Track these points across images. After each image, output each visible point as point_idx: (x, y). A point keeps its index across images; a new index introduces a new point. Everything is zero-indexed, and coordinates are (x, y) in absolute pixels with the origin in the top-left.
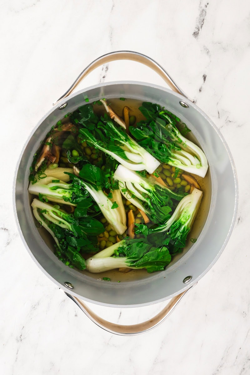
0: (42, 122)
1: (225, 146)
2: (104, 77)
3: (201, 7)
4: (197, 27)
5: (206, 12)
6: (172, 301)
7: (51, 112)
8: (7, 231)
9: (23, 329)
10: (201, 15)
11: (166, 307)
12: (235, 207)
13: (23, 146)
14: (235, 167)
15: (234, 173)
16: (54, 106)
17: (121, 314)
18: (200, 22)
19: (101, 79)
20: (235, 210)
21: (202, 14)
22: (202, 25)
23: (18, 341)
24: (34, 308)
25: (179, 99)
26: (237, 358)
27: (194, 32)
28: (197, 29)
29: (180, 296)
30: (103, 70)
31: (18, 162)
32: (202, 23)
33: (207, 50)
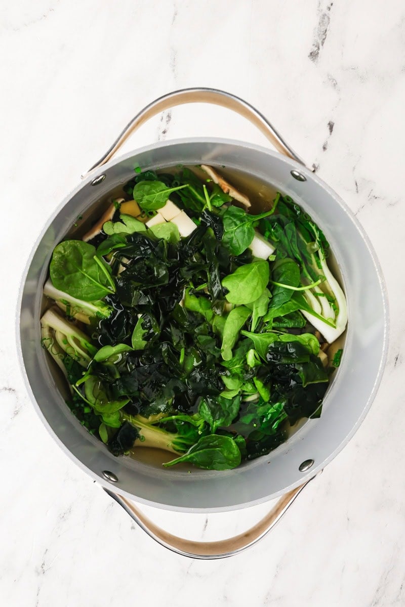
0: (63, 206)
1: (366, 244)
2: (164, 132)
3: (320, 11)
4: (315, 43)
5: (329, 19)
6: (282, 501)
7: (79, 190)
8: (13, 392)
9: (45, 553)
10: (321, 23)
11: (271, 511)
12: (384, 345)
13: (33, 246)
14: (383, 278)
15: (381, 287)
16: (84, 180)
17: (207, 522)
18: (319, 35)
19: (159, 136)
20: (384, 349)
21: (323, 21)
22: (324, 39)
23: (38, 574)
24: (63, 518)
25: (290, 166)
26: (401, 588)
27: (311, 52)
28: (316, 46)
29: (294, 493)
30: (163, 120)
31: (24, 273)
32: (324, 37)
33: (333, 81)
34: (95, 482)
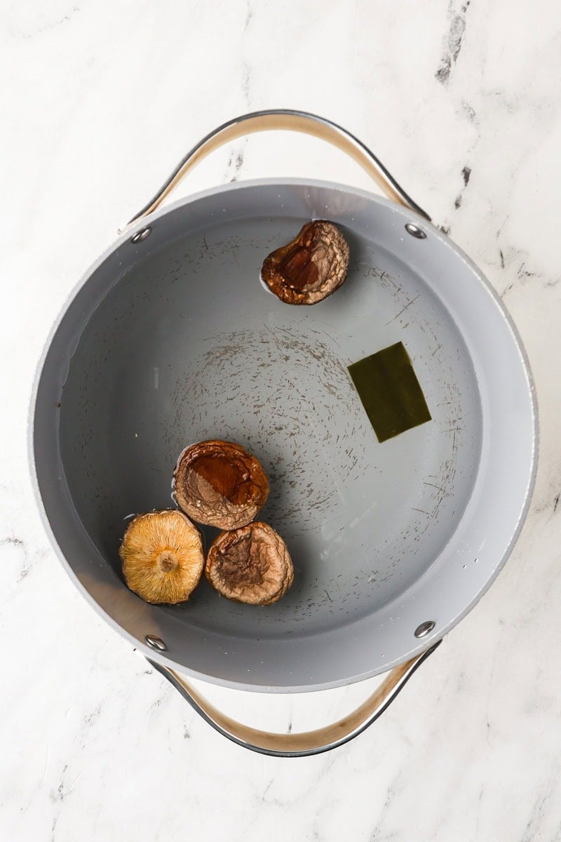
0: (93, 271)
1: (509, 325)
3: (452, 12)
4: (445, 58)
5: (464, 23)
7: (114, 249)
8: (21, 544)
9: (64, 771)
10: (454, 29)
14: (531, 373)
15: (528, 385)
16: (121, 236)
18: (450, 46)
21: (455, 27)
22: (457, 52)
23: (55, 800)
24: (89, 721)
25: (406, 219)
27: (439, 69)
28: (446, 62)
29: (409, 666)
30: (232, 164)
31: (39, 364)
32: (458, 49)
33: (469, 111)
34: (135, 650)
